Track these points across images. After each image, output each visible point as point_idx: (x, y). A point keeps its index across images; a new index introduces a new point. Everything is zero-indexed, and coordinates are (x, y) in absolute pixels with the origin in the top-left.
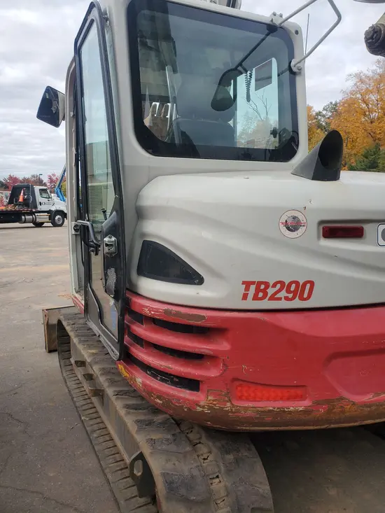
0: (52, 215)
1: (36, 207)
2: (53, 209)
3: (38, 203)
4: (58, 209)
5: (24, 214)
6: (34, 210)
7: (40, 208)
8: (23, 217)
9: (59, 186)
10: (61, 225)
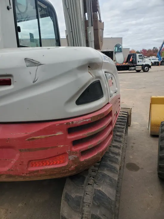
0: (143, 66)
1: (136, 63)
2: (144, 64)
3: (137, 62)
4: (146, 64)
5: (131, 67)
6: (135, 65)
7: (138, 64)
8: (130, 68)
9: (159, 52)
10: (147, 71)
